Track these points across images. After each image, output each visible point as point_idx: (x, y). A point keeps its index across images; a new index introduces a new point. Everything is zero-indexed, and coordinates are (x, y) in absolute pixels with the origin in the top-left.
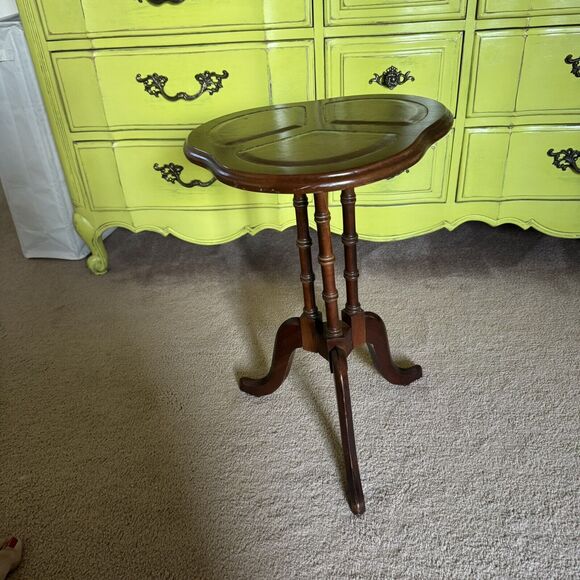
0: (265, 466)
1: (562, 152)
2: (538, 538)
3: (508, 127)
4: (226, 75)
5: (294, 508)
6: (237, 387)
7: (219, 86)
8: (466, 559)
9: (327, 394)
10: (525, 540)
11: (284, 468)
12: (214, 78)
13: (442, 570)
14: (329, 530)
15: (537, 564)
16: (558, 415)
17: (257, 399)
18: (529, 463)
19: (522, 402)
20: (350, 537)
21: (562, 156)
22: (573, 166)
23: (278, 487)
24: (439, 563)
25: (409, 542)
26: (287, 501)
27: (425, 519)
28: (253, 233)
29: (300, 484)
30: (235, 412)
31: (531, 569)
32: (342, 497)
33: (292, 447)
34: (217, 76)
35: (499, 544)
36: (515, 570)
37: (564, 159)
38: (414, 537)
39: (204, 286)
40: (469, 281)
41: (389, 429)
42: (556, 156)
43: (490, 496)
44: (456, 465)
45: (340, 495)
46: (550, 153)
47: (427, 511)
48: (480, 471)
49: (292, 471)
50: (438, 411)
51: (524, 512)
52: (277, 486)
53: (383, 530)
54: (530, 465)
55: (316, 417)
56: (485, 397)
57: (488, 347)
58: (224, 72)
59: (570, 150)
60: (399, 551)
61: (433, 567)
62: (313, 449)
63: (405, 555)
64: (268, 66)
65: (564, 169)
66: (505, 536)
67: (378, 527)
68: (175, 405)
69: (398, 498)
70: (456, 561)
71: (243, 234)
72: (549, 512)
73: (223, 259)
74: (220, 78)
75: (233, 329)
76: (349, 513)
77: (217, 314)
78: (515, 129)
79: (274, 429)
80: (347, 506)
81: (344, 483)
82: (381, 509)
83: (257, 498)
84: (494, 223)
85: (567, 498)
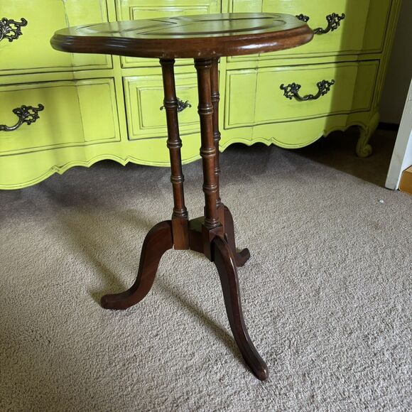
0: (163, 368)
1: (289, 86)
2: (395, 347)
3: (255, 69)
4: (24, 22)
5: (210, 396)
6: (98, 307)
7: (18, 33)
8: (362, 383)
9: (186, 289)
10: (389, 352)
11: (181, 363)
12: (12, 26)
13: (352, 399)
14: (249, 402)
15: (407, 366)
16: (352, 260)
17: (124, 312)
18: (356, 297)
19: (325, 257)
20: (270, 401)
21: (289, 88)
22: (296, 96)
23: (185, 382)
24: (347, 394)
25: (316, 386)
26: (200, 392)
27: (316, 363)
28: (61, 172)
29: (203, 373)
30: (109, 329)
31: (406, 372)
32: (244, 370)
33: (179, 343)
34: (16, 24)
35: (375, 362)
36: (397, 377)
37: (290, 90)
38: (317, 381)
39: (20, 228)
40: (242, 186)
41: (249, 303)
42: (285, 89)
43: (348, 329)
44: (311, 314)
45: (242, 369)
46: (282, 87)
47: (313, 356)
48: (330, 313)
49: (190, 363)
50: (275, 278)
51: (375, 332)
52: (182, 381)
53: (291, 385)
54: (358, 299)
55: (186, 311)
56: (300, 260)
57: (280, 226)
58: (23, 19)
59: (294, 84)
60: (313, 396)
61: (344, 399)
62: (198, 338)
63: (319, 398)
64: (66, 15)
65: (291, 99)
66: (375, 354)
67: (286, 383)
68: (41, 341)
69: (287, 354)
70: (357, 387)
71: (51, 174)
72: (390, 326)
73: (30, 202)
74: (19, 26)
75: (70, 258)
76: (257, 381)
77: (46, 249)
78: (259, 70)
79: (155, 332)
80: (251, 376)
81: (239, 357)
82: (280, 368)
83: (170, 399)
84: (249, 143)
85: (393, 313)
